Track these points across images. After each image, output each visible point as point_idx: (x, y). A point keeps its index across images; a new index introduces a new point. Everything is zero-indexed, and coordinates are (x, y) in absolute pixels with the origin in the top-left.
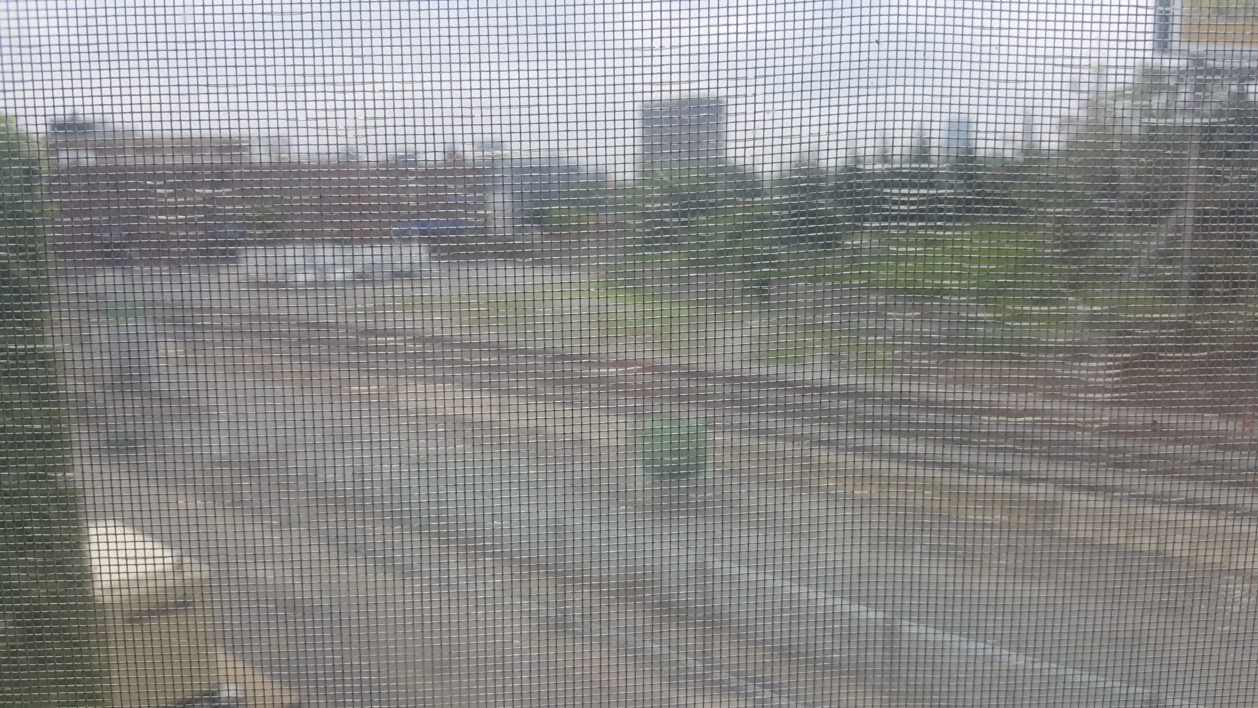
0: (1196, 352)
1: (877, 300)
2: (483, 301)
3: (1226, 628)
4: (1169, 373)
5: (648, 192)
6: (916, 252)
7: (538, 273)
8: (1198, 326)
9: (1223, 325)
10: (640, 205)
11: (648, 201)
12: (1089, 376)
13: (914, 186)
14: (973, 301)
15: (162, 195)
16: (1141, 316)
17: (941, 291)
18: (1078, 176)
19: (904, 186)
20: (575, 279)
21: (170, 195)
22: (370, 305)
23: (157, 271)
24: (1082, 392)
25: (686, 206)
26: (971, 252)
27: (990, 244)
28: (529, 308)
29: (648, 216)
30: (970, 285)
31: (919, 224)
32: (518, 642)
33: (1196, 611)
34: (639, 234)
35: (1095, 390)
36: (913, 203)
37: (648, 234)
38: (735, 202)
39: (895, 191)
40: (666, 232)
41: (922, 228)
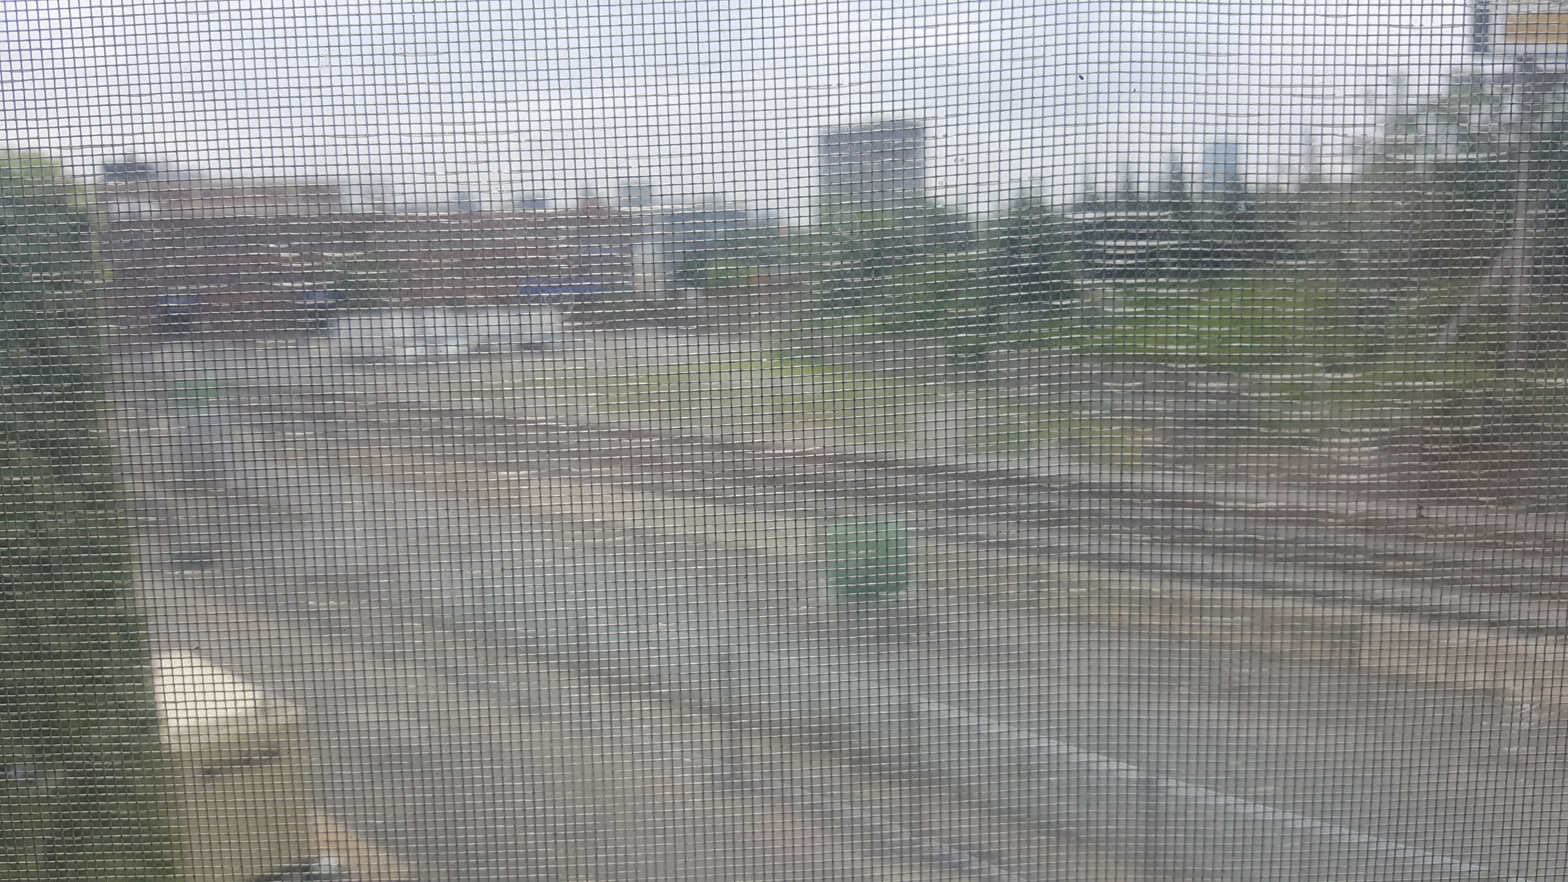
0: (1467, 424)
1: (1091, 369)
2: (643, 374)
3: (1514, 749)
4: (1436, 450)
5: (826, 248)
6: (1135, 313)
7: (703, 342)
8: (1469, 395)
9: (1499, 394)
10: (817, 263)
11: (827, 258)
12: (1340, 454)
13: (1132, 237)
14: (1203, 369)
15: (286, 260)
16: (1400, 384)
17: (1168, 358)
18: (1323, 223)
19: (1121, 236)
20: (745, 349)
21: (295, 259)
22: (517, 381)
23: (282, 344)
24: (1334, 473)
25: (869, 263)
26: (1200, 312)
27: (1221, 303)
28: (694, 380)
29: (826, 276)
30: (1198, 350)
31: (1139, 281)
32: (689, 760)
33: (1477, 729)
34: (817, 296)
35: (1349, 470)
36: (1131, 257)
37: (826, 296)
38: (924, 258)
39: (1110, 243)
40: (847, 293)
41: (1141, 285)
